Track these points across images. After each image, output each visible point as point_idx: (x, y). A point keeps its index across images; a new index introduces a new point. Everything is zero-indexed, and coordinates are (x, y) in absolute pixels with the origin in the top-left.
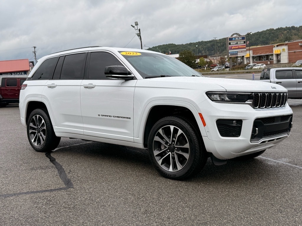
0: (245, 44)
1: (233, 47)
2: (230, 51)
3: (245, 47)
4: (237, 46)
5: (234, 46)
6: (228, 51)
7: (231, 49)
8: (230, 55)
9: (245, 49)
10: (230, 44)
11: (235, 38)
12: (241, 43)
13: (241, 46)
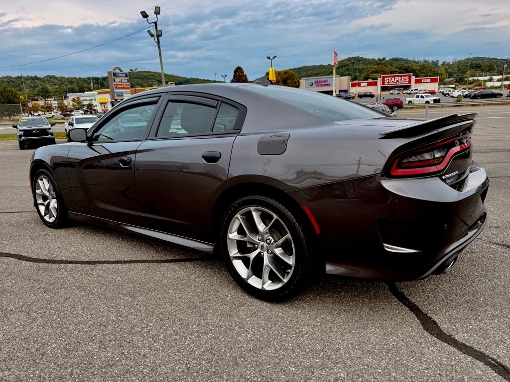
0: (128, 84)
1: (117, 85)
2: (116, 91)
3: (129, 87)
4: (122, 85)
5: (120, 85)
6: (114, 90)
7: (116, 88)
8: (116, 96)
9: (129, 90)
10: (114, 81)
11: (119, 73)
12: (125, 81)
13: (126, 85)
